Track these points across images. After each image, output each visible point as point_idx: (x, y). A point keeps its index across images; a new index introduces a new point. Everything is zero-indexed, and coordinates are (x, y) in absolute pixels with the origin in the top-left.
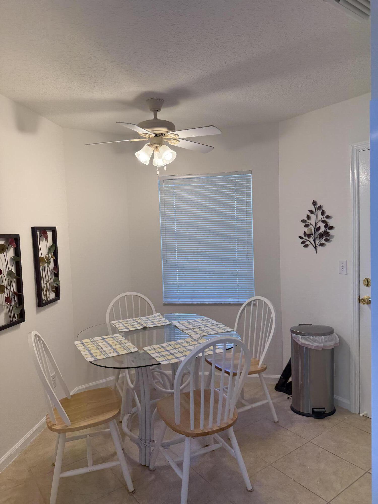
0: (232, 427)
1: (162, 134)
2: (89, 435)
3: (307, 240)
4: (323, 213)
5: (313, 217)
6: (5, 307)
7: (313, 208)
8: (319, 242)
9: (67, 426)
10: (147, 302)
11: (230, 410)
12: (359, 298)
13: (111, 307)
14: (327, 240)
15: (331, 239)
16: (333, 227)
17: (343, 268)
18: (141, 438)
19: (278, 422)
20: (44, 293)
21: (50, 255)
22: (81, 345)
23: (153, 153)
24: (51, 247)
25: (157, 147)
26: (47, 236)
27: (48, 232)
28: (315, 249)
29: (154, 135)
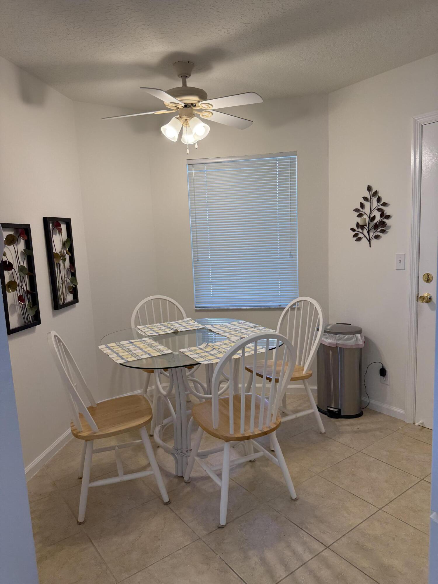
0: (275, 431)
1: (192, 104)
2: (118, 446)
3: (360, 232)
4: (379, 200)
5: (367, 205)
6: (18, 306)
7: (367, 194)
8: (374, 233)
9: (95, 433)
10: (177, 306)
11: (272, 415)
12: (417, 295)
13: (136, 312)
14: (383, 231)
15: (388, 230)
16: (390, 215)
17: (400, 263)
18: (177, 448)
19: (325, 433)
20: (60, 294)
21: (65, 252)
22: (107, 349)
23: (182, 127)
24: (65, 242)
25: (186, 120)
26: (61, 229)
27: (61, 225)
28: (369, 243)
29: (184, 105)
